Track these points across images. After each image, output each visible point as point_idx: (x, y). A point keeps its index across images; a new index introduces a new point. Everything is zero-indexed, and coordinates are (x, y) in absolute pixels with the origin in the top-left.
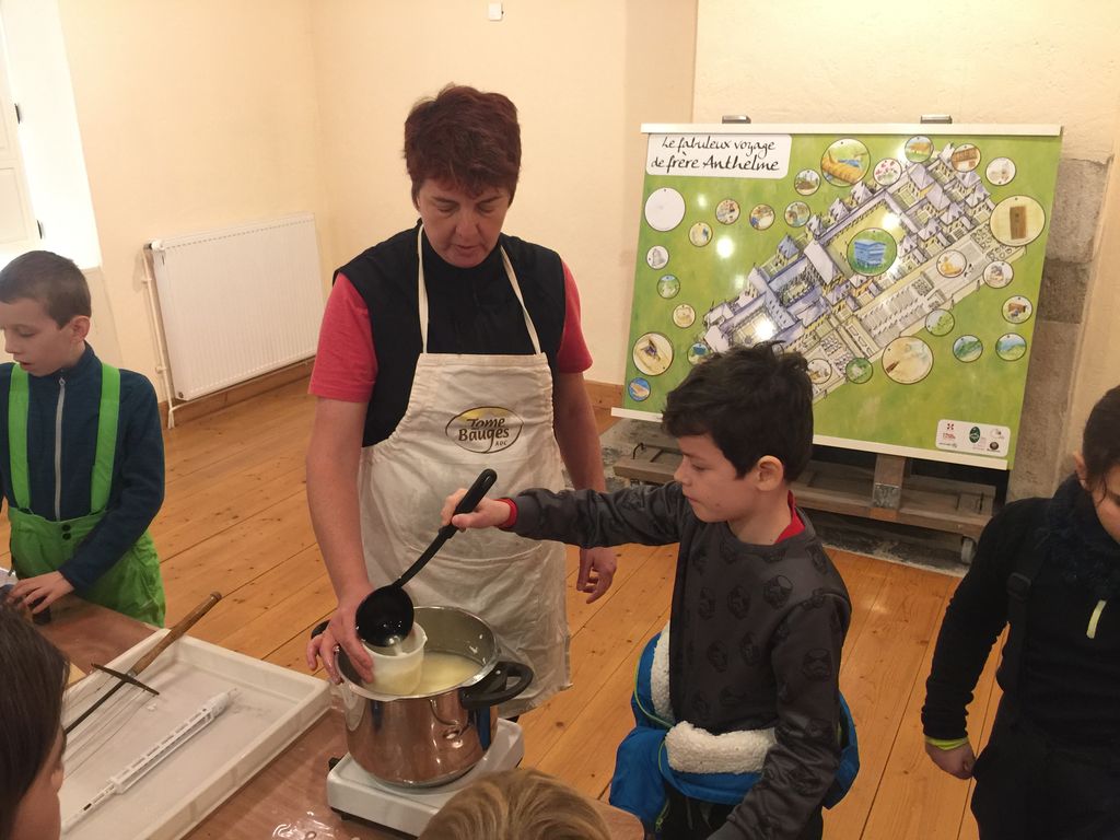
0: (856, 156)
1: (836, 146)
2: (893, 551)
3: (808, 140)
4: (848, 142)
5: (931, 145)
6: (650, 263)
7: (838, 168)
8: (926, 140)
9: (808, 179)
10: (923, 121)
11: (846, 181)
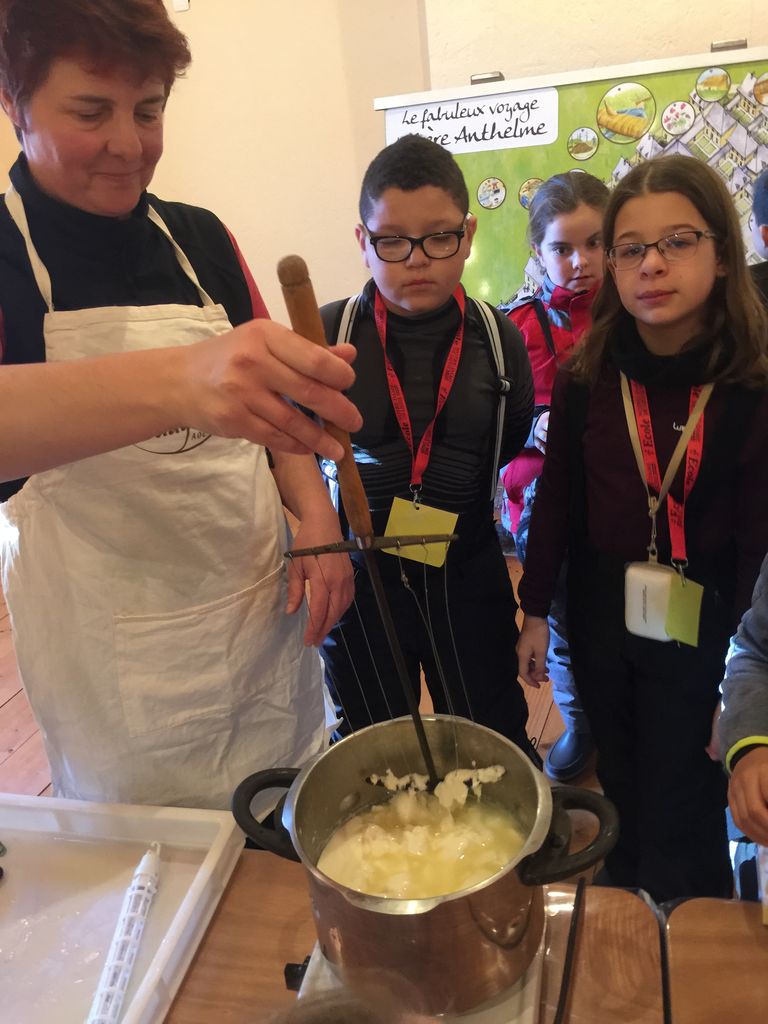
0: (637, 104)
1: (613, 94)
3: (576, 91)
4: (626, 87)
5: (726, 77)
7: (617, 121)
8: (720, 72)
9: (584, 140)
10: (715, 49)
11: (630, 136)
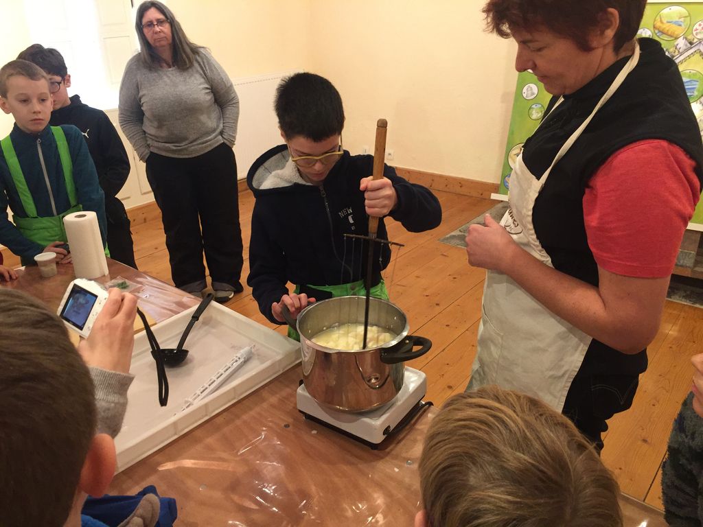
0: (680, 18)
1: (666, 11)
2: (686, 297)
4: (674, 8)
6: (525, 95)
7: (666, 27)
11: (672, 36)
